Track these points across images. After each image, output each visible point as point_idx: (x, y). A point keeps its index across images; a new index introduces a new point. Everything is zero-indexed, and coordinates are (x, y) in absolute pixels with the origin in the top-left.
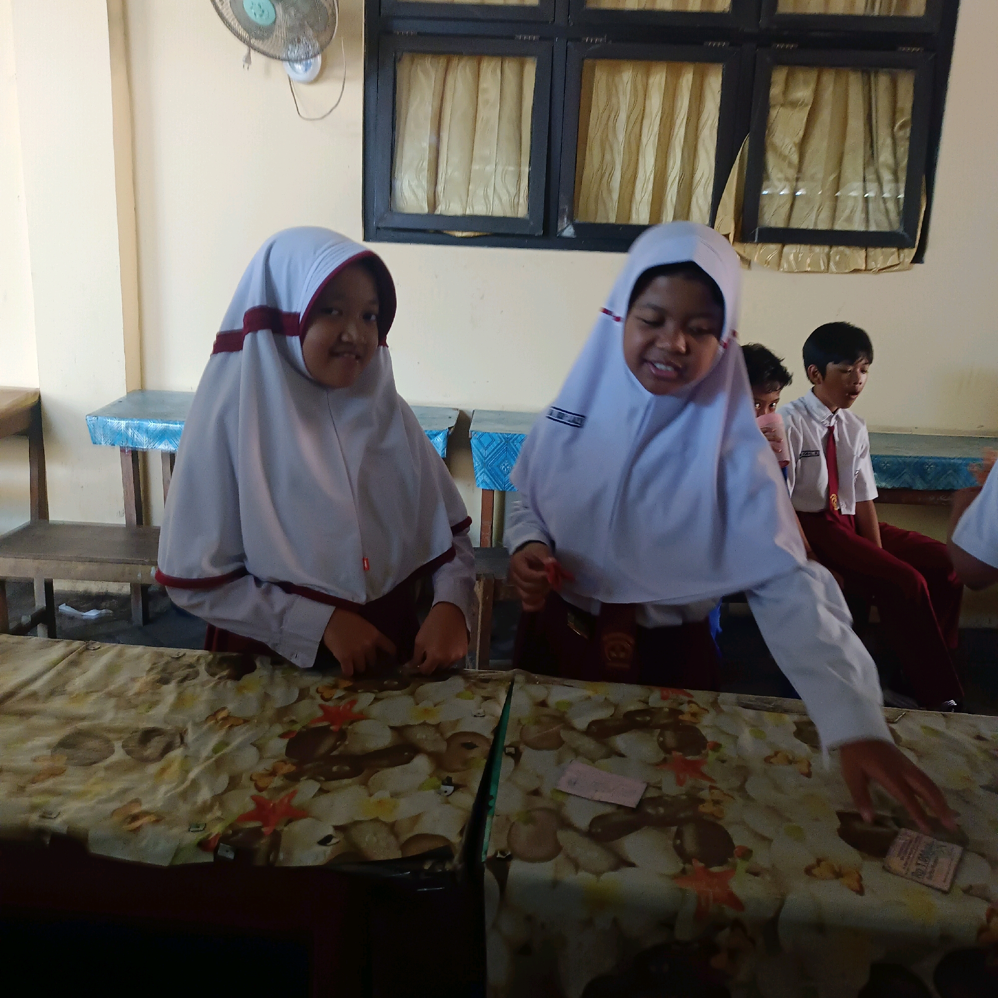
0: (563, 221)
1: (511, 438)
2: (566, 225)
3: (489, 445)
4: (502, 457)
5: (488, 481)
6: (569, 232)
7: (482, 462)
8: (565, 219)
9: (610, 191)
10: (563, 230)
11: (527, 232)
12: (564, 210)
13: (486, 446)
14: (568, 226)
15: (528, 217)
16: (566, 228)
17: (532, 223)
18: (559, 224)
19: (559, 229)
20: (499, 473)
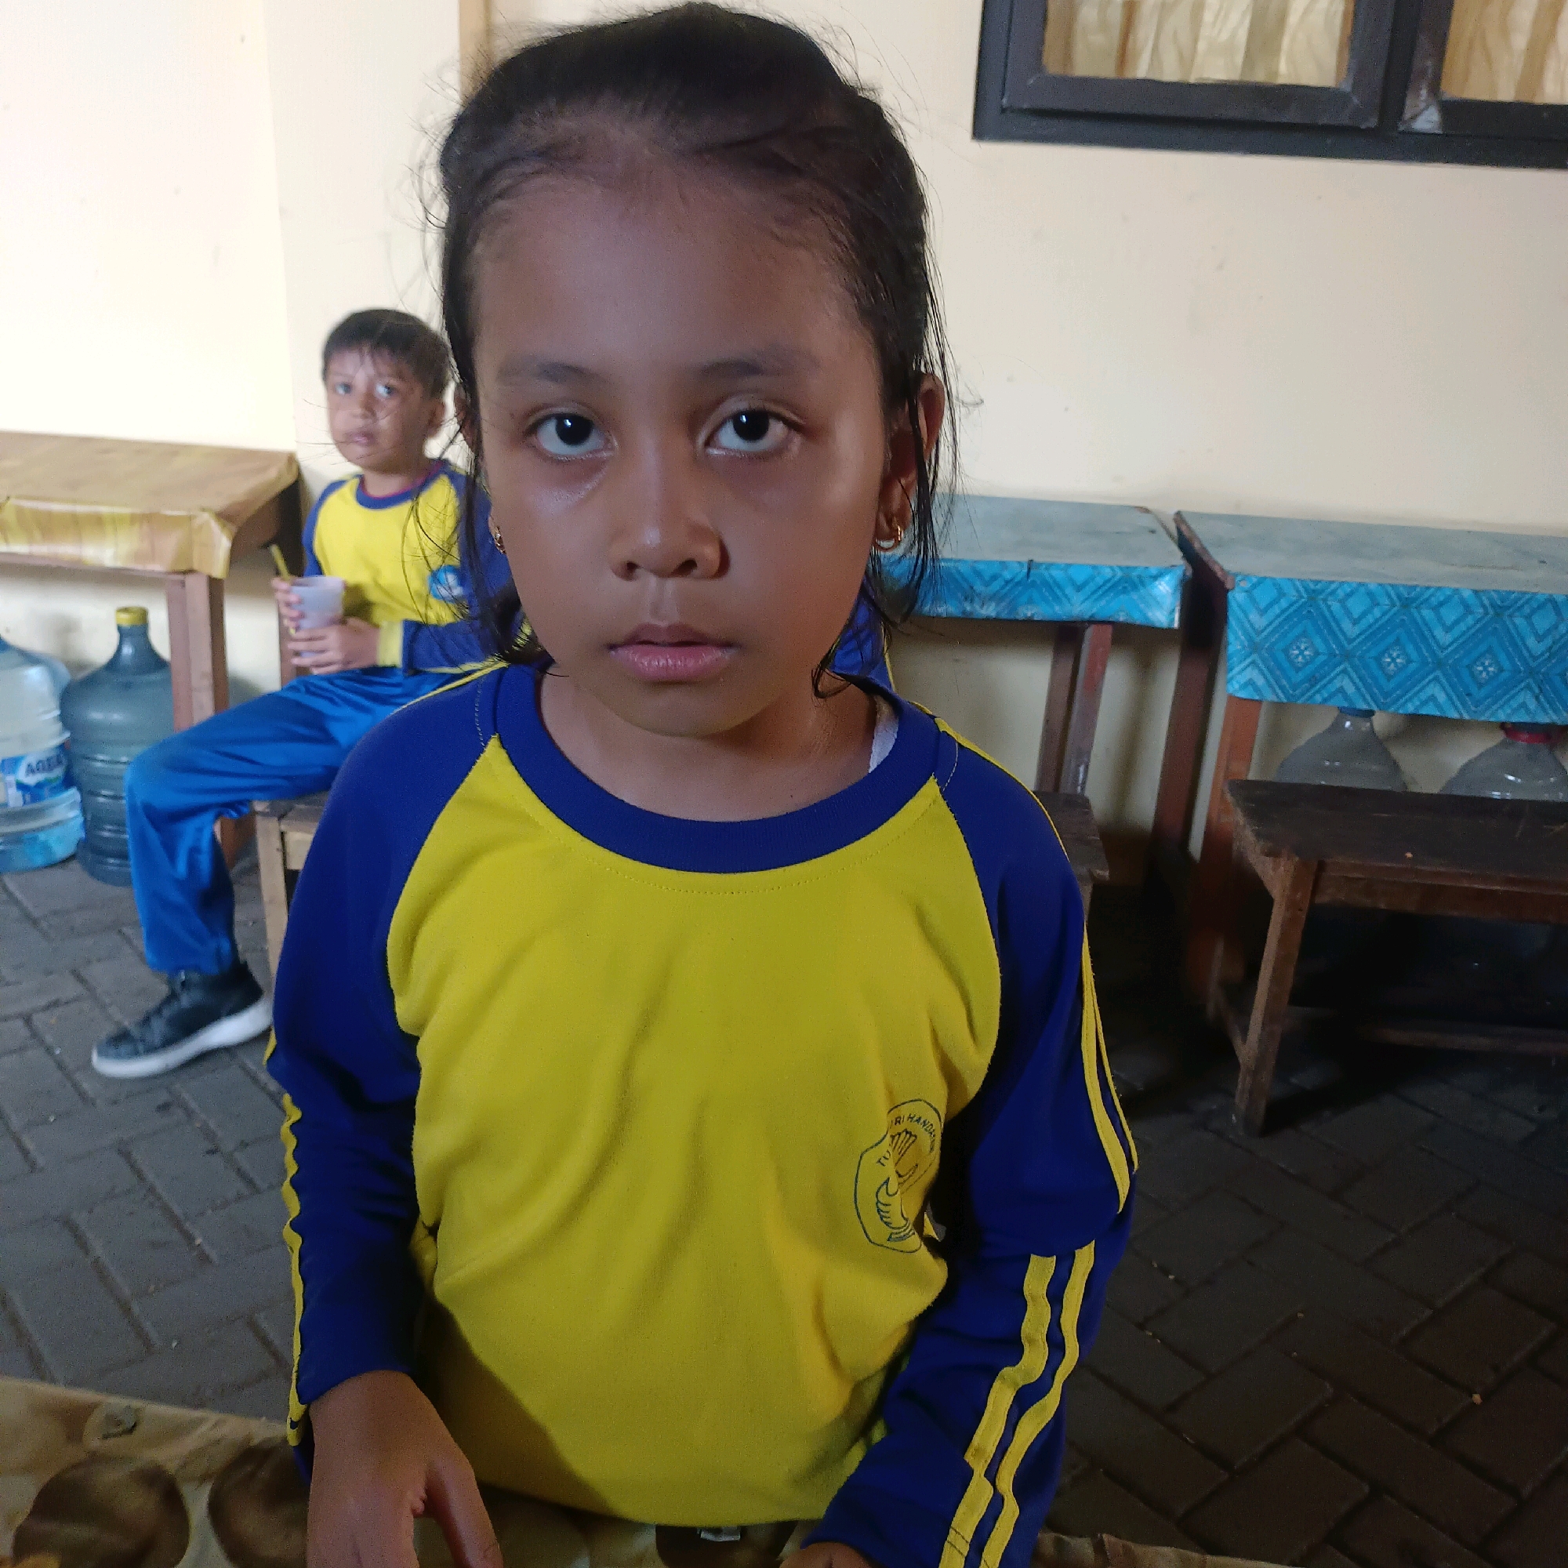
0: (1419, 96)
1: (1323, 591)
2: (1423, 106)
3: (1271, 605)
4: (1297, 631)
5: (1260, 682)
6: (1428, 120)
7: (1250, 640)
8: (1424, 92)
9: (1505, 32)
10: (1414, 118)
11: (1344, 120)
12: (1423, 72)
13: (1263, 605)
14: (1427, 108)
15: (1347, 87)
16: (1421, 112)
17: (1355, 100)
18: (1408, 102)
19: (1407, 115)
20: (1286, 665)
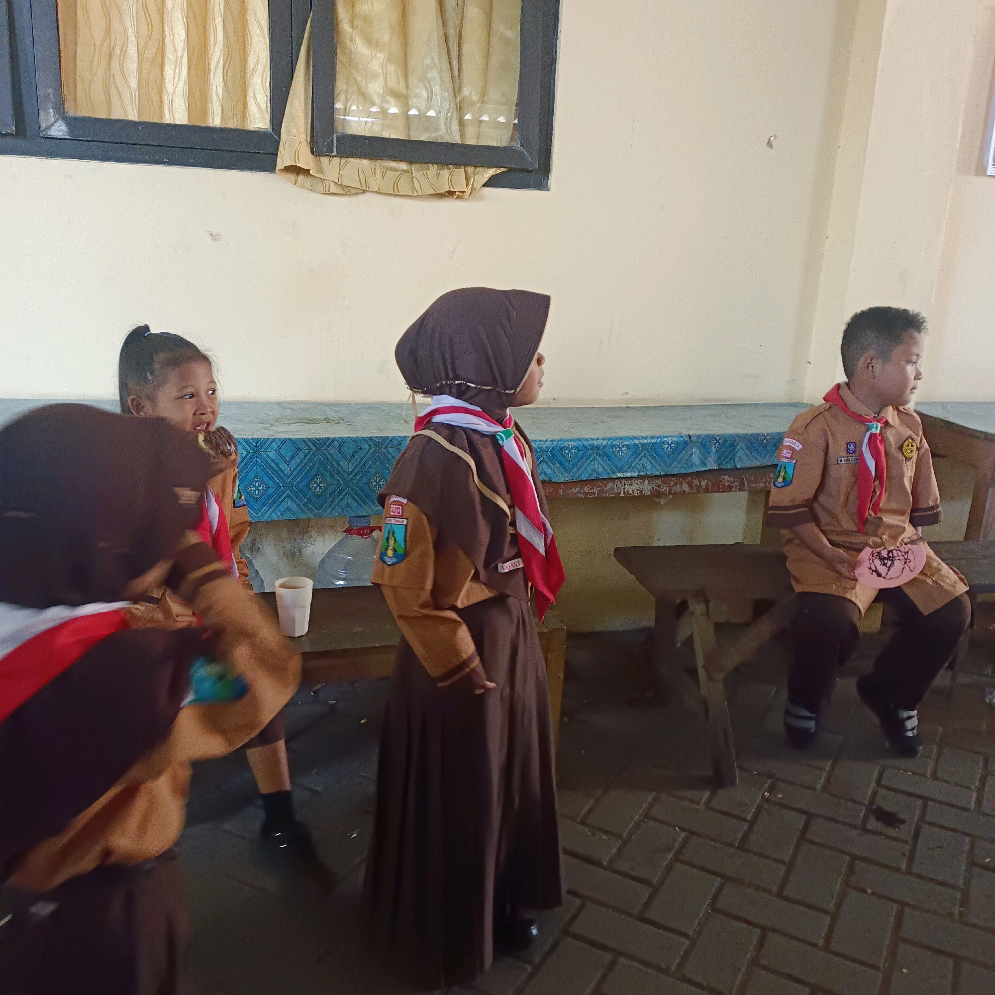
0: (48, 114)
2: (53, 120)
6: (59, 130)
8: (51, 110)
9: (123, 74)
10: (49, 128)
12: (47, 97)
14: (56, 122)
16: (53, 124)
18: (41, 117)
19: (44, 126)
